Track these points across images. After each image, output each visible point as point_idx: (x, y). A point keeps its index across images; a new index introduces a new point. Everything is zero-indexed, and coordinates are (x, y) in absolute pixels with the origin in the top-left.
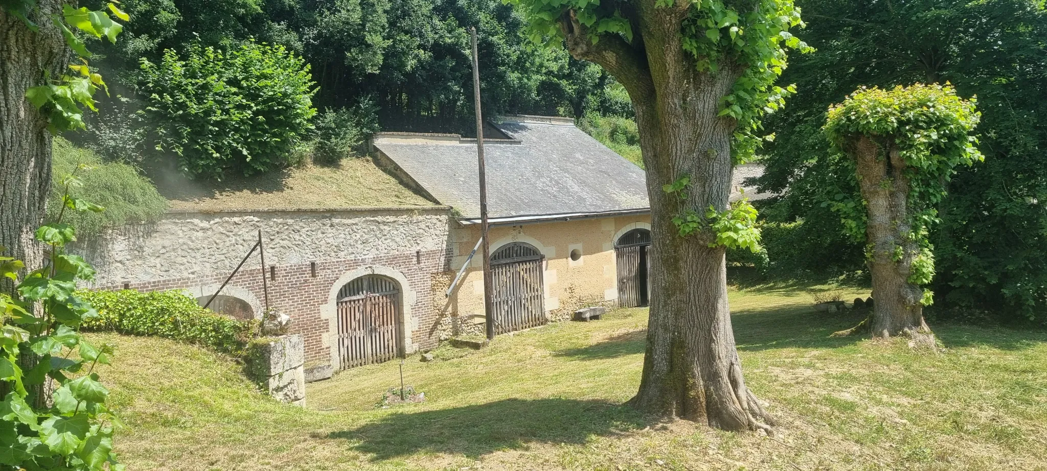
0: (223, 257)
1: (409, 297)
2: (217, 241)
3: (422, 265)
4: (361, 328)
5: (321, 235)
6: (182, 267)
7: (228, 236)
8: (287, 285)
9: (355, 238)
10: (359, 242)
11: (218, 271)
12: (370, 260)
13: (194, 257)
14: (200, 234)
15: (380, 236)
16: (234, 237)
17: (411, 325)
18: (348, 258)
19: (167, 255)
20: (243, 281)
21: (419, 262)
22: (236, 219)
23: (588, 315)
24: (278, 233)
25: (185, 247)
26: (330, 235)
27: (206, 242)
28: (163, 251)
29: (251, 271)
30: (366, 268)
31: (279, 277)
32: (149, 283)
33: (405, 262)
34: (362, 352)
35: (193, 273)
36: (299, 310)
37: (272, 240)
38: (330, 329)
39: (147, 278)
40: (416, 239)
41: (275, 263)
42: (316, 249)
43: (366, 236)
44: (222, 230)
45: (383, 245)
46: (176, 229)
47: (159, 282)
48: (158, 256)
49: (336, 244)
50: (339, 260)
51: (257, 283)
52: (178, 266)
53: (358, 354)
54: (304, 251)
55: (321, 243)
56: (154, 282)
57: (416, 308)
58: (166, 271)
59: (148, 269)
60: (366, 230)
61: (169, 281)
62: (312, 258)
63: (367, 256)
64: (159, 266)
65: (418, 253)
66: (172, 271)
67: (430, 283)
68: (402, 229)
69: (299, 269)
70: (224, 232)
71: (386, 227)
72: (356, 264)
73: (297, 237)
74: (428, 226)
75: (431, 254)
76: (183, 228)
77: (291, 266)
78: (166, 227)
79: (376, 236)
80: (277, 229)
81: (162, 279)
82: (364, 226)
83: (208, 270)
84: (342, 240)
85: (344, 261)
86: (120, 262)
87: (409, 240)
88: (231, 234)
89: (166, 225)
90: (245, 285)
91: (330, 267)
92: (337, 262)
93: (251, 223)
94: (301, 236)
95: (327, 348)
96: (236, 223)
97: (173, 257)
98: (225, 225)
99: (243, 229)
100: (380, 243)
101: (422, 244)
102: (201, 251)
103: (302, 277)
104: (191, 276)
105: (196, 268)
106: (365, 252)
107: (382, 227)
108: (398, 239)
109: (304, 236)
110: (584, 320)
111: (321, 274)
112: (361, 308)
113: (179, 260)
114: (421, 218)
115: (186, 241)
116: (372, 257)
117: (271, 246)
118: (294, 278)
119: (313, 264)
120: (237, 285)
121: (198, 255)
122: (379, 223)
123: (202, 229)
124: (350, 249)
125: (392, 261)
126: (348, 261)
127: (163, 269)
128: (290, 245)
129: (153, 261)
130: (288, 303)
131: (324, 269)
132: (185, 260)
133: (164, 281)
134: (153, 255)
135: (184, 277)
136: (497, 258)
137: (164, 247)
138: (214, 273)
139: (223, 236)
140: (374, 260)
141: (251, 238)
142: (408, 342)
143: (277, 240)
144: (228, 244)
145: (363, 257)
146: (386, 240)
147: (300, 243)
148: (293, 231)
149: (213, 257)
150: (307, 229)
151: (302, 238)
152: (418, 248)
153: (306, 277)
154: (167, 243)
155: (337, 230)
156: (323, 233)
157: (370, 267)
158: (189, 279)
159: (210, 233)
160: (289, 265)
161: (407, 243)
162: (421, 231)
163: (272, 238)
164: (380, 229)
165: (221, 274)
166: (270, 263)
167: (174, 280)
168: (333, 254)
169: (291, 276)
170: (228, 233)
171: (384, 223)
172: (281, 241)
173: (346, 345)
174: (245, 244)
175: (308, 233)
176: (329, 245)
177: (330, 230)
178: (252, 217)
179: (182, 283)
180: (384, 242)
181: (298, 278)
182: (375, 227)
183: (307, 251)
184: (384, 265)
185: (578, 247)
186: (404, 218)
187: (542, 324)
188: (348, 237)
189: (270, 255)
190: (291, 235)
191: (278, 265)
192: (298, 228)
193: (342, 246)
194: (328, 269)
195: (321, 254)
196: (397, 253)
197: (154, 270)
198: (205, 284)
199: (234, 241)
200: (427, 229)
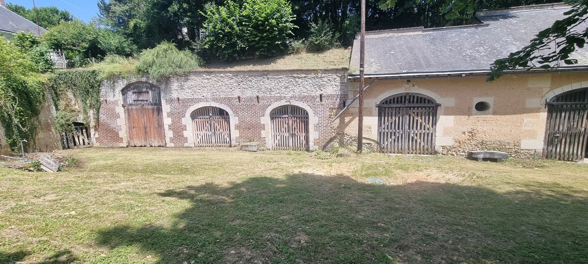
0: (216, 91)
1: (313, 120)
2: (213, 84)
3: (323, 102)
4: (287, 132)
5: (262, 83)
6: (199, 94)
7: (219, 82)
8: (245, 106)
9: (280, 85)
10: (283, 87)
11: (214, 97)
12: (289, 97)
13: (204, 90)
14: (206, 81)
15: (296, 85)
16: (221, 83)
17: (313, 135)
18: (276, 95)
19: (193, 88)
20: (224, 102)
21: (321, 100)
22: (222, 75)
23: (481, 156)
24: (242, 81)
25: (200, 86)
26: (267, 83)
27: (209, 84)
28: (192, 87)
29: (228, 98)
30: (287, 101)
31: (242, 102)
32: (186, 99)
33: (311, 100)
34: (287, 144)
35: (203, 96)
36: (250, 118)
37: (239, 85)
38: (266, 129)
39: (186, 97)
40: (320, 87)
41: (240, 95)
42: (259, 90)
43: (287, 85)
44: (215, 79)
45: (297, 90)
46: (197, 78)
47: (190, 99)
48: (190, 89)
49: (270, 88)
50: (271, 96)
51: (231, 103)
52: (197, 93)
53: (285, 144)
54: (253, 91)
55: (262, 87)
56: (188, 99)
57: (317, 127)
58: (193, 95)
59: (186, 93)
60: (287, 81)
61: (194, 99)
62: (258, 94)
63: (287, 95)
64: (190, 93)
65: (321, 95)
66: (194, 95)
67: (329, 113)
68: (310, 81)
69: (251, 99)
70: (217, 80)
71: (300, 80)
72: (280, 98)
73: (251, 84)
74: (329, 80)
75: (329, 97)
76: (199, 78)
77: (247, 97)
78: (193, 77)
79: (293, 84)
80: (241, 80)
81: (191, 98)
82: (286, 79)
83: (209, 96)
84: (273, 86)
85: (274, 97)
86: (176, 90)
87: (315, 88)
88: (219, 81)
89: (192, 77)
90: (226, 103)
91: (266, 99)
92: (270, 97)
93: (229, 77)
94: (252, 83)
95: (264, 138)
96: (222, 77)
97: (195, 89)
98: (217, 77)
99: (225, 79)
100: (296, 88)
101: (324, 90)
102: (207, 88)
103: (252, 103)
104: (202, 97)
105: (204, 95)
106: (287, 93)
107: (297, 80)
108: (307, 87)
109: (254, 83)
110: (476, 159)
111: (261, 102)
112: (287, 121)
113: (198, 91)
114: (323, 75)
115: (200, 83)
116: (290, 95)
117: (239, 87)
118: (248, 103)
119: (258, 97)
120: (222, 103)
121: (205, 89)
122: (295, 78)
123: (207, 79)
124: (277, 91)
125: (303, 98)
126: (276, 97)
127: (192, 94)
128: (247, 87)
129: (188, 90)
130: (245, 114)
131: (263, 100)
132: (200, 91)
133: (192, 99)
134: (187, 88)
135: (199, 98)
136: (388, 103)
137: (192, 85)
138: (212, 97)
139: (216, 82)
140: (291, 97)
141: (229, 83)
142: (311, 144)
143: (241, 85)
144: (218, 85)
145: (285, 95)
146: (299, 87)
147: (252, 86)
148: (249, 81)
149: (212, 91)
150: (255, 80)
151: (252, 84)
152: (321, 92)
153: (254, 103)
154: (193, 84)
155: (271, 81)
156: (263, 82)
157: (289, 101)
158: (201, 98)
159: (210, 80)
160: (246, 96)
161: (313, 89)
162: (324, 83)
163: (239, 83)
164: (296, 81)
165: (215, 98)
166: (238, 95)
167: (195, 99)
168: (268, 93)
169: (247, 101)
170: (218, 81)
171: (299, 78)
172: (243, 85)
173: (278, 139)
174: (226, 86)
175: (255, 82)
176: (266, 88)
177: (267, 81)
178: (229, 74)
179: (198, 100)
180: (299, 88)
181: (250, 103)
182: (293, 80)
183: (255, 91)
184: (297, 100)
185: (489, 100)
186: (313, 75)
187: (431, 154)
188: (277, 85)
189: (238, 91)
190: (247, 83)
191: (241, 96)
192: (250, 79)
193: (273, 89)
194: (265, 100)
195: (262, 92)
196: (307, 94)
197: (188, 94)
198: (208, 101)
199: (221, 84)
200: (329, 81)
